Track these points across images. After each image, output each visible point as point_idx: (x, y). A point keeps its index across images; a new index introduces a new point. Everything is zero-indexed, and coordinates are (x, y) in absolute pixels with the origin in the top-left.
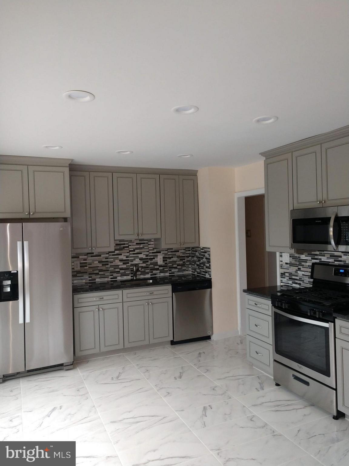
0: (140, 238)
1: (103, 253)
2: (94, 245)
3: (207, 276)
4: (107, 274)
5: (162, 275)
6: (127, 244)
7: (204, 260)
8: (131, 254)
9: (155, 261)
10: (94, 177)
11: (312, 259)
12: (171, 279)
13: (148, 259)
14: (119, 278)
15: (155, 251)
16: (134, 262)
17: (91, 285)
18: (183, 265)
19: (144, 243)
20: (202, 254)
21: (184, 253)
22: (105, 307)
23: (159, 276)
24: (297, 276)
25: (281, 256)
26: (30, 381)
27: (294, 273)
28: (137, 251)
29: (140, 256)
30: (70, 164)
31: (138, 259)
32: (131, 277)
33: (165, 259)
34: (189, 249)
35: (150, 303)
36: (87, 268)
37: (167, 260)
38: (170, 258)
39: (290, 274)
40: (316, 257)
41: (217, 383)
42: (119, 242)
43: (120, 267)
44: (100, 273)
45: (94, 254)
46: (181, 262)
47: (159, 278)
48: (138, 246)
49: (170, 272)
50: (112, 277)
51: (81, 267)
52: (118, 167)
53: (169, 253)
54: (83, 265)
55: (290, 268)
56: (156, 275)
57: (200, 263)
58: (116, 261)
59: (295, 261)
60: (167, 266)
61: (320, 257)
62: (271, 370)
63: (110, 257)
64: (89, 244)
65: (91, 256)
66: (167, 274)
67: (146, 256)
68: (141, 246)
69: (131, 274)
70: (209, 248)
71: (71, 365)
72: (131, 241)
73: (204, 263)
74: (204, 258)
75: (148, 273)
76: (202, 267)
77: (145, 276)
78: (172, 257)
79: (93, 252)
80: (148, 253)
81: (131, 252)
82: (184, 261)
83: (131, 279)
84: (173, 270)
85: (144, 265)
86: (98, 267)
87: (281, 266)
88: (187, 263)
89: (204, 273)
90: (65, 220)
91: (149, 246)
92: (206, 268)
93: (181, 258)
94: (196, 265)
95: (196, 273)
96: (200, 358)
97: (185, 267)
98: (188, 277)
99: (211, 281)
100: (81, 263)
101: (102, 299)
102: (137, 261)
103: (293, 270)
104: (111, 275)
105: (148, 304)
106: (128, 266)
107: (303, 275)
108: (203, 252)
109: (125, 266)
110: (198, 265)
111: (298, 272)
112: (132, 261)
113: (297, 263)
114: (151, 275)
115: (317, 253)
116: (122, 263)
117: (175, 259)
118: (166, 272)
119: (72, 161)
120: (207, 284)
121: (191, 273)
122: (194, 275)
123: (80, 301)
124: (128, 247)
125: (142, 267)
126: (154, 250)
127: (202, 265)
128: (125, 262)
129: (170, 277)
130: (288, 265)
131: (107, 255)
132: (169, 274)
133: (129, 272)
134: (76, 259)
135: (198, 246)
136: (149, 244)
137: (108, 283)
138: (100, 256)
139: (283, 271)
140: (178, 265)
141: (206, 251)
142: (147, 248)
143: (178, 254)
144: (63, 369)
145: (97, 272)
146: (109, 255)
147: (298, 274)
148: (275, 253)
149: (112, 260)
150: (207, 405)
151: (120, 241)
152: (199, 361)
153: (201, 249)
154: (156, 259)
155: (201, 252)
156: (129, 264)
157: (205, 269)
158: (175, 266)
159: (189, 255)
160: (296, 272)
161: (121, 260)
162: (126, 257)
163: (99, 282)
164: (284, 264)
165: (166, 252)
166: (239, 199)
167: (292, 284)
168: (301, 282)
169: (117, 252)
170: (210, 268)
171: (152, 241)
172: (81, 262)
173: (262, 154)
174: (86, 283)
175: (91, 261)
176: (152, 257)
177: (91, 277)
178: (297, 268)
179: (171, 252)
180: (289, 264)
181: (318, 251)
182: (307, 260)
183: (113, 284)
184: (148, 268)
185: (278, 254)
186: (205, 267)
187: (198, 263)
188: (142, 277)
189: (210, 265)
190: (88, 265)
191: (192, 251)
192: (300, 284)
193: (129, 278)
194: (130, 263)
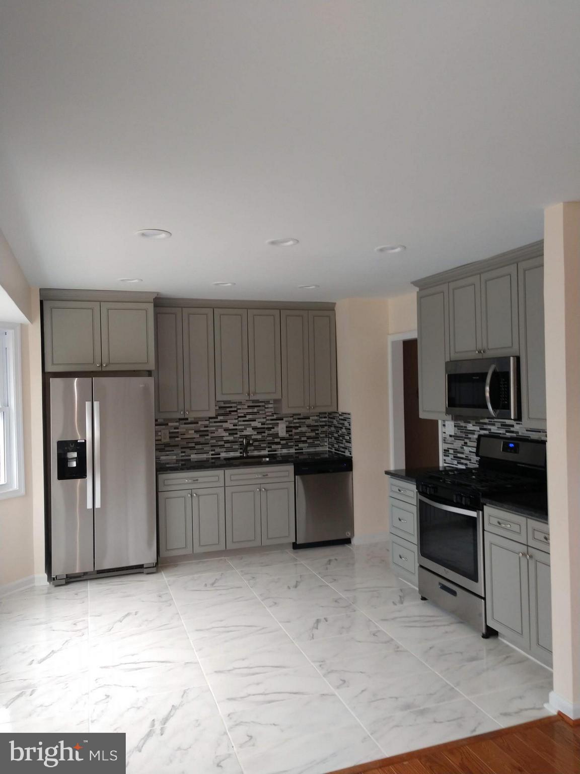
0: (253, 398)
1: (202, 419)
2: (187, 407)
3: (347, 454)
4: (207, 448)
5: (285, 451)
6: (235, 407)
7: (344, 430)
8: (240, 421)
9: (275, 432)
10: (189, 314)
11: (481, 429)
12: (298, 457)
13: (264, 428)
14: (223, 455)
15: (275, 417)
16: (245, 433)
17: (183, 463)
18: (316, 438)
19: (259, 406)
20: (342, 422)
21: (316, 421)
22: (200, 492)
23: (281, 454)
24: (462, 453)
25: (444, 425)
26: (100, 584)
27: (459, 450)
28: (248, 417)
29: (254, 424)
30: (156, 298)
31: (251, 429)
32: (241, 453)
33: (289, 429)
34: (325, 415)
35: (263, 489)
36: (179, 439)
37: (292, 431)
38: (296, 428)
39: (456, 451)
40: (485, 427)
41: (343, 595)
42: (224, 404)
43: (225, 439)
44: (197, 447)
45: (190, 420)
46: (313, 434)
47: (281, 456)
48: (250, 411)
49: (297, 448)
50: (213, 452)
51: (170, 437)
52: (221, 301)
53: (295, 421)
54: (173, 436)
55: (455, 442)
56: (275, 451)
57: (338, 435)
58: (219, 430)
59: (461, 432)
60: (292, 439)
61: (489, 427)
62: (416, 578)
63: (211, 424)
64: (181, 406)
65: (185, 424)
66: (293, 451)
67: (262, 424)
68: (255, 410)
69: (241, 449)
70: (349, 414)
71: (153, 567)
72: (240, 403)
73: (343, 436)
74: (344, 428)
75: (264, 449)
76: (341, 440)
77: (260, 452)
78: (300, 427)
79: (186, 417)
80: (264, 420)
81: (240, 419)
82: (317, 432)
83: (241, 456)
84: (301, 445)
85: (259, 437)
86: (195, 438)
87: (444, 440)
88: (321, 436)
89: (343, 450)
90: (149, 373)
91: (267, 410)
92: (346, 442)
93: (313, 428)
94: (333, 438)
95: (333, 450)
96: (328, 566)
97: (319, 440)
98: (322, 456)
99: (352, 461)
100: (170, 433)
101: (196, 482)
102: (249, 431)
103: (458, 444)
104: (212, 451)
105: (260, 490)
106: (236, 438)
107: (470, 452)
108: (342, 420)
109: (231, 438)
110: (336, 438)
111: (465, 447)
112: (242, 431)
113: (462, 435)
114: (269, 451)
115: (486, 421)
116: (227, 434)
117: (304, 429)
118: (291, 447)
119: (158, 294)
120: (346, 464)
121: (328, 449)
122: (331, 452)
123: (167, 482)
124: (236, 411)
125: (255, 440)
126: (273, 416)
127: (341, 438)
128: (232, 432)
129: (297, 455)
130: (453, 439)
131: (207, 423)
132: (296, 450)
133: (237, 447)
134: (164, 427)
135: (336, 411)
136: (266, 407)
137: (207, 460)
138: (197, 423)
139: (446, 446)
140: (309, 438)
141: (346, 417)
142: (264, 412)
143: (308, 422)
144: (143, 573)
145: (193, 445)
146: (210, 422)
147: (464, 450)
148: (437, 422)
149: (214, 429)
150: (322, 618)
151: (225, 402)
152: (327, 569)
153: (340, 415)
154: (276, 429)
155: (340, 419)
156: (238, 436)
157: (345, 444)
158: (303, 439)
159: (324, 424)
160: (462, 448)
161: (226, 430)
162: (234, 425)
163: (196, 460)
164: (448, 437)
165: (291, 419)
166: (393, 343)
167: (457, 465)
168: (467, 462)
169: (220, 418)
170: (350, 443)
171: (271, 402)
172: (171, 431)
173: (415, 283)
174: (177, 460)
175: (185, 430)
176: (271, 426)
177: (184, 452)
178: (462, 442)
179: (299, 419)
180: (454, 436)
181: (488, 418)
182: (475, 431)
183: (214, 463)
184: (265, 441)
185: (440, 423)
186: (344, 441)
187: (336, 435)
188: (256, 453)
189: (350, 438)
190: (180, 436)
191: (329, 418)
192: (466, 464)
193: (238, 454)
194: (239, 434)
